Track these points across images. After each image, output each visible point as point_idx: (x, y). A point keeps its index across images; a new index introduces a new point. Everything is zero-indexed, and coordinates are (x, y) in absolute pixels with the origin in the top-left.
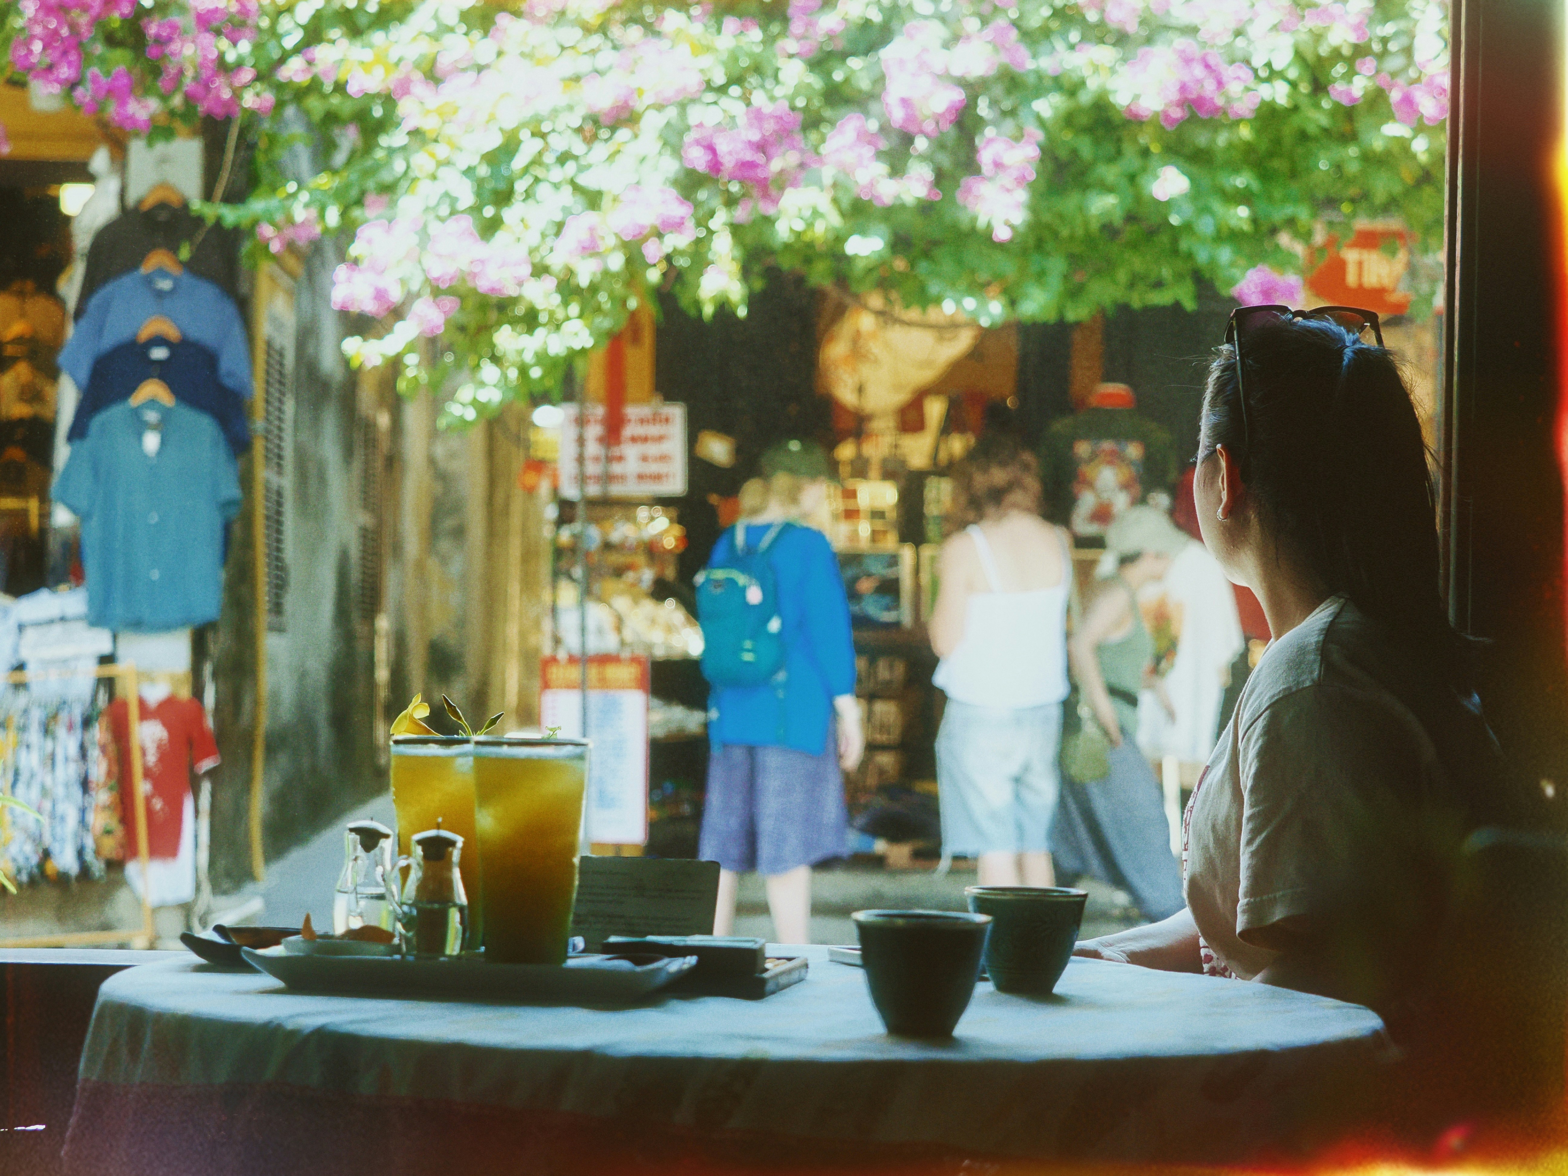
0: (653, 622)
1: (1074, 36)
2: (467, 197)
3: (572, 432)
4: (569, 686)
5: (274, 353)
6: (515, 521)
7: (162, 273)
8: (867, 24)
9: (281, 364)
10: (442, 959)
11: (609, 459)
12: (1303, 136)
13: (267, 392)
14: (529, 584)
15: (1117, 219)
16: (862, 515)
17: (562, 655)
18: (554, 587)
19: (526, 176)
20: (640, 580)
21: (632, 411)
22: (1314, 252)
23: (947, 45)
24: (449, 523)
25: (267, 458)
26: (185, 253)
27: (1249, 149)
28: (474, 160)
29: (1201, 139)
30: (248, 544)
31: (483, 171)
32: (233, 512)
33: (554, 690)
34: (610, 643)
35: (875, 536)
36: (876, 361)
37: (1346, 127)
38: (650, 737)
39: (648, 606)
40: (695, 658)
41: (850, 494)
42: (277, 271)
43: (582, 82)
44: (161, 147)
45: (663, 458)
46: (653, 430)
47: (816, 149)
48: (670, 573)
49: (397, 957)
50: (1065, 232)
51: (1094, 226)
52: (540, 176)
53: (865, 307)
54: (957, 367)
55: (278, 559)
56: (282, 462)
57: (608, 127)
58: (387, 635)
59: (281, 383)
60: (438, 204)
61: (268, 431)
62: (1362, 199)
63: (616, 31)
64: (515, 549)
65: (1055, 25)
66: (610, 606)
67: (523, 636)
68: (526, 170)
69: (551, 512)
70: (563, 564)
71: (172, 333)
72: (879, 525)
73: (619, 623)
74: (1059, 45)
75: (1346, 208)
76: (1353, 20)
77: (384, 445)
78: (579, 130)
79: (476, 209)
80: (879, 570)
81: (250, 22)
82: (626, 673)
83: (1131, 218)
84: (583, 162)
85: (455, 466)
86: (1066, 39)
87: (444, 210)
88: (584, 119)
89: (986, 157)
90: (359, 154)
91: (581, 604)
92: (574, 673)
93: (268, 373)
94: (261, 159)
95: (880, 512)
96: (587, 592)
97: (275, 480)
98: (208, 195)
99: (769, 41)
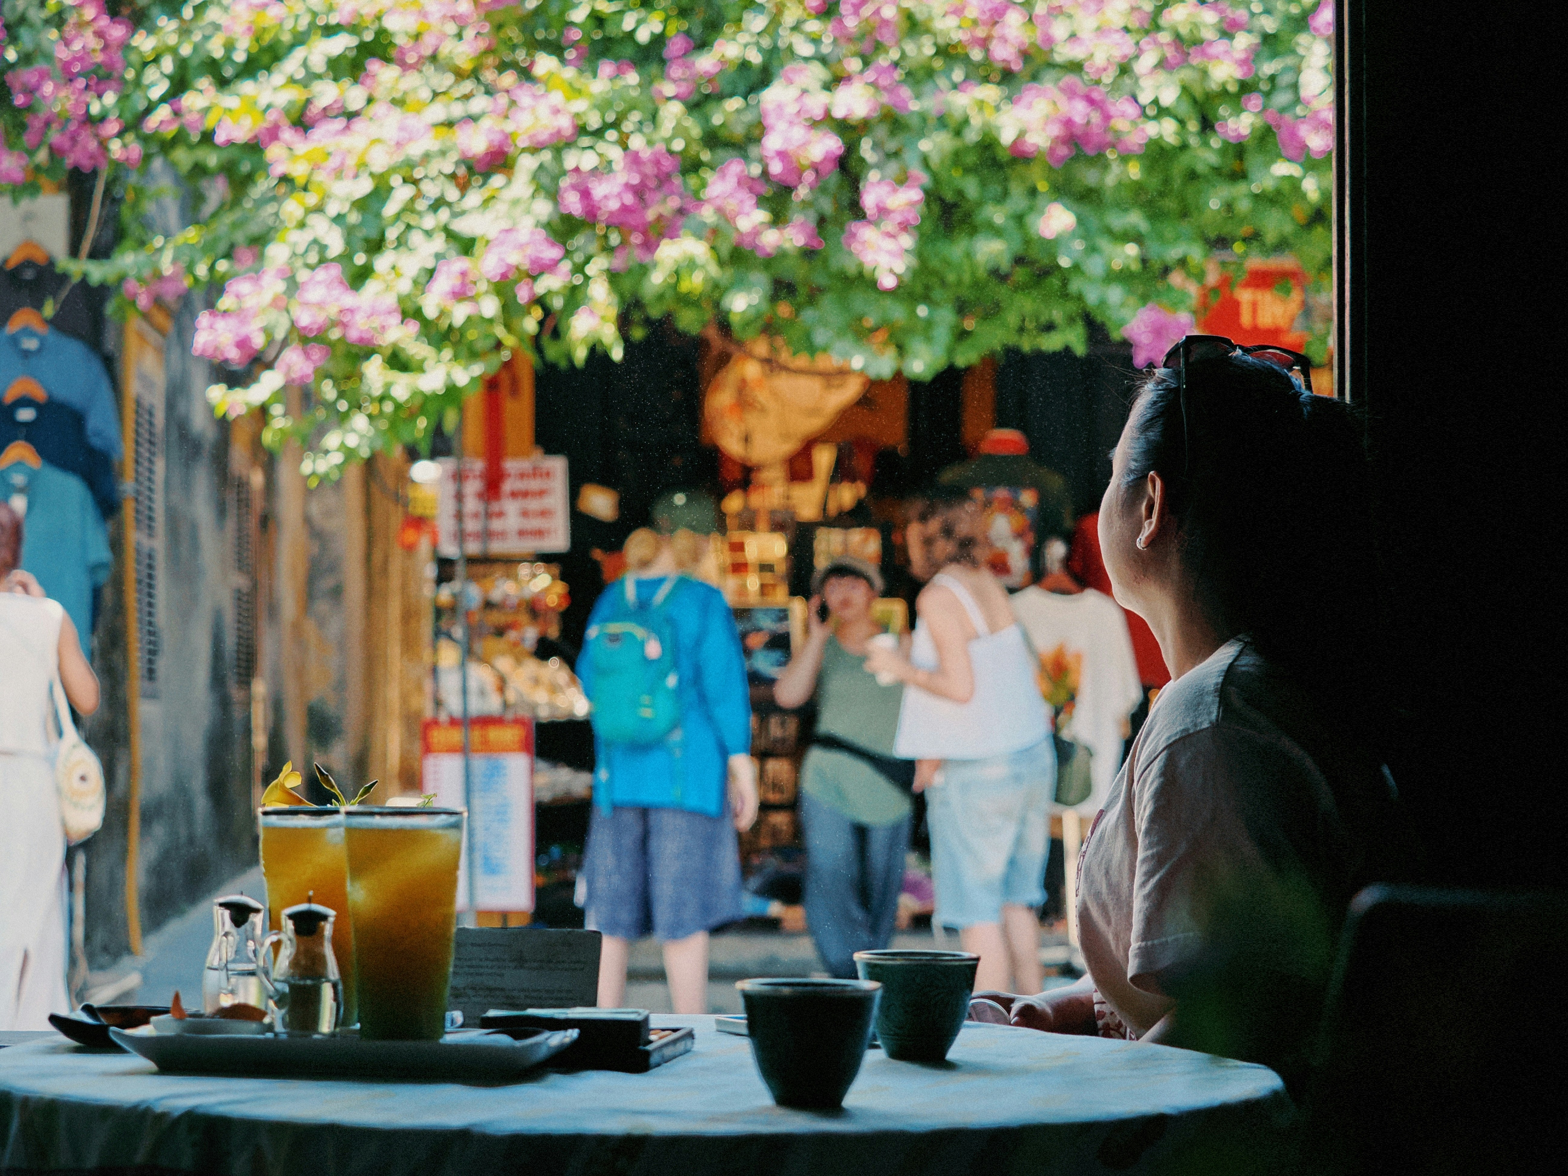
0: (536, 681)
1: (958, 75)
2: (336, 244)
3: (450, 488)
4: (451, 750)
5: (143, 410)
6: (395, 582)
7: (28, 332)
8: (744, 65)
9: (151, 424)
10: (316, 1036)
11: (488, 515)
12: (1192, 176)
13: (137, 452)
14: (409, 644)
15: (1005, 265)
16: (750, 568)
17: (443, 717)
18: (435, 650)
19: (399, 223)
20: (523, 640)
21: (511, 465)
22: (1207, 293)
23: (828, 87)
24: (326, 583)
25: (138, 521)
26: (49, 309)
27: (1138, 188)
28: (345, 208)
29: (1089, 177)
30: (120, 609)
31: (354, 218)
32: (103, 577)
33: (436, 754)
34: (493, 705)
35: (764, 589)
36: (763, 410)
37: (1235, 165)
38: (535, 801)
39: (532, 666)
40: (581, 719)
41: (738, 547)
42: (145, 327)
43: (455, 127)
44: (25, 204)
45: (544, 513)
46: (534, 485)
47: (696, 193)
48: (554, 632)
49: (270, 1035)
50: (951, 278)
51: (982, 273)
52: (412, 223)
53: (750, 355)
54: (845, 415)
55: (150, 623)
56: (153, 524)
57: (481, 174)
58: (264, 700)
59: (151, 443)
60: (306, 251)
61: (138, 492)
62: (1254, 238)
63: (489, 76)
64: (394, 609)
65: (938, 64)
66: (492, 667)
67: (405, 698)
68: (398, 217)
69: (430, 571)
70: (444, 624)
71: (40, 394)
72: (768, 578)
73: (502, 684)
74: (942, 82)
75: (1238, 248)
76: (1240, 55)
77: (258, 504)
78: (453, 176)
79: (346, 257)
80: (768, 624)
81: (115, 74)
82: (510, 735)
83: (1019, 260)
84: (457, 209)
85: (331, 525)
86: (949, 77)
87: (313, 258)
88: (457, 163)
89: (869, 200)
90: (227, 207)
91: (463, 666)
92: (456, 736)
93: (137, 432)
94: (126, 212)
95: (768, 565)
96: (469, 653)
97: (146, 542)
98: (74, 251)
99: (646, 84)
